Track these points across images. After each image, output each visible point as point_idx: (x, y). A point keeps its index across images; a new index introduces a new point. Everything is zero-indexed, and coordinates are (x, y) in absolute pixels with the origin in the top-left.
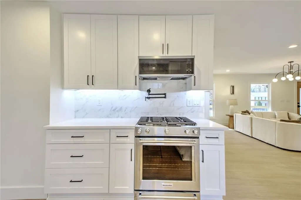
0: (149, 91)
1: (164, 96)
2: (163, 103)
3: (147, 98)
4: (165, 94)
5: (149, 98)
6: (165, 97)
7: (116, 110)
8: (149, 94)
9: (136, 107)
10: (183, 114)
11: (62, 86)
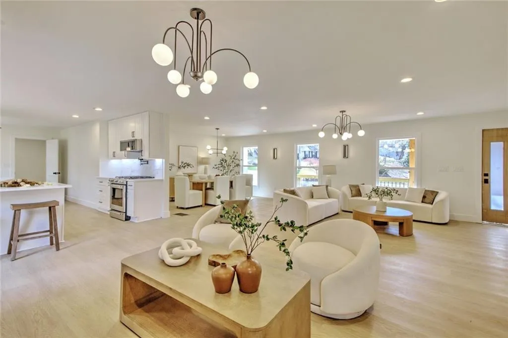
0: (141, 160)
4: (148, 161)
10: (154, 175)
11: (108, 158)
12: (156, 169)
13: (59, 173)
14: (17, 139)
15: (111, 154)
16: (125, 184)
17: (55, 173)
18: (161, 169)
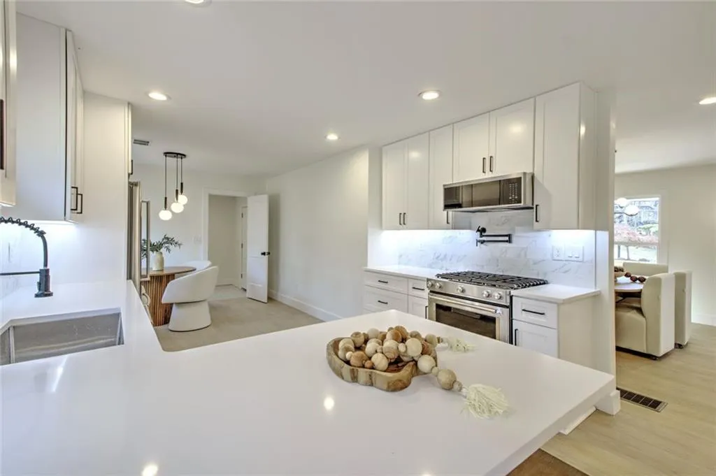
1: (507, 238)
2: (506, 251)
3: (479, 241)
4: (509, 236)
5: (483, 242)
6: (509, 241)
7: (441, 257)
8: (481, 236)
9: (465, 256)
10: (545, 274)
11: (381, 226)
12: (556, 258)
13: (269, 254)
14: (212, 198)
16: (508, 304)
17: (264, 254)
18: (585, 260)
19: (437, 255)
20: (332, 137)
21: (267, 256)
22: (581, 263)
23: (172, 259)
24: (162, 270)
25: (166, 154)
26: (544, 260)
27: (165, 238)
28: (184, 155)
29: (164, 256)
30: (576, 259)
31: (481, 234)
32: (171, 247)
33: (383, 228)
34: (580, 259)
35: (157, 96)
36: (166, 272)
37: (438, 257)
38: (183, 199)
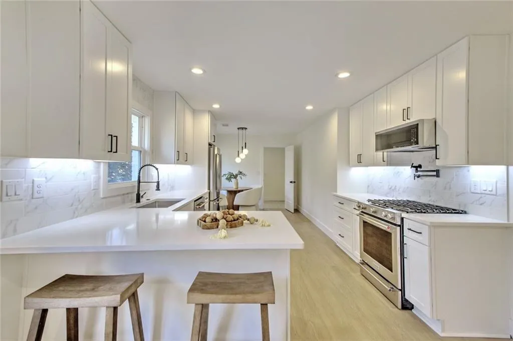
0: (418, 167)
1: (435, 173)
2: (435, 184)
3: (416, 176)
4: (438, 171)
5: (419, 176)
6: (438, 176)
9: (408, 187)
10: (465, 205)
11: (349, 164)
12: (473, 190)
13: (295, 182)
14: (266, 149)
15: (354, 158)
16: (399, 224)
17: (291, 182)
18: (498, 194)
19: (390, 187)
20: (309, 108)
21: (293, 184)
22: (494, 196)
23: (242, 183)
24: (237, 188)
25: (238, 128)
26: (464, 193)
27: (239, 172)
28: (246, 128)
29: (239, 181)
30: (489, 193)
31: (417, 170)
32: (242, 177)
33: (351, 165)
34: (494, 192)
35: (216, 106)
36: (239, 189)
37: (391, 188)
38: (246, 151)
